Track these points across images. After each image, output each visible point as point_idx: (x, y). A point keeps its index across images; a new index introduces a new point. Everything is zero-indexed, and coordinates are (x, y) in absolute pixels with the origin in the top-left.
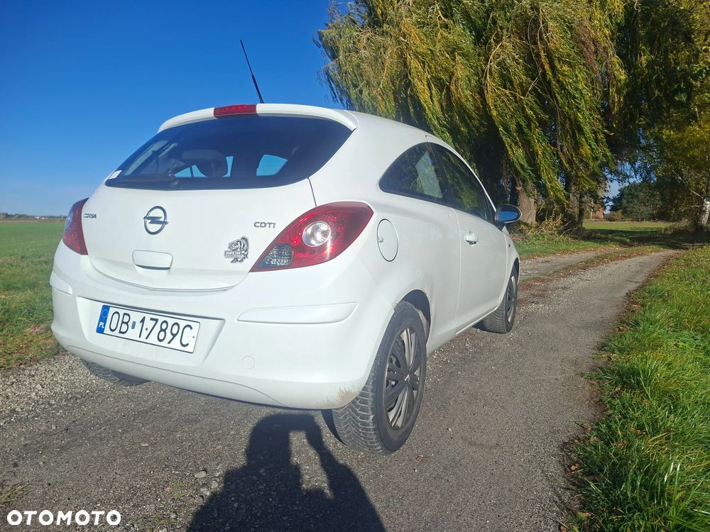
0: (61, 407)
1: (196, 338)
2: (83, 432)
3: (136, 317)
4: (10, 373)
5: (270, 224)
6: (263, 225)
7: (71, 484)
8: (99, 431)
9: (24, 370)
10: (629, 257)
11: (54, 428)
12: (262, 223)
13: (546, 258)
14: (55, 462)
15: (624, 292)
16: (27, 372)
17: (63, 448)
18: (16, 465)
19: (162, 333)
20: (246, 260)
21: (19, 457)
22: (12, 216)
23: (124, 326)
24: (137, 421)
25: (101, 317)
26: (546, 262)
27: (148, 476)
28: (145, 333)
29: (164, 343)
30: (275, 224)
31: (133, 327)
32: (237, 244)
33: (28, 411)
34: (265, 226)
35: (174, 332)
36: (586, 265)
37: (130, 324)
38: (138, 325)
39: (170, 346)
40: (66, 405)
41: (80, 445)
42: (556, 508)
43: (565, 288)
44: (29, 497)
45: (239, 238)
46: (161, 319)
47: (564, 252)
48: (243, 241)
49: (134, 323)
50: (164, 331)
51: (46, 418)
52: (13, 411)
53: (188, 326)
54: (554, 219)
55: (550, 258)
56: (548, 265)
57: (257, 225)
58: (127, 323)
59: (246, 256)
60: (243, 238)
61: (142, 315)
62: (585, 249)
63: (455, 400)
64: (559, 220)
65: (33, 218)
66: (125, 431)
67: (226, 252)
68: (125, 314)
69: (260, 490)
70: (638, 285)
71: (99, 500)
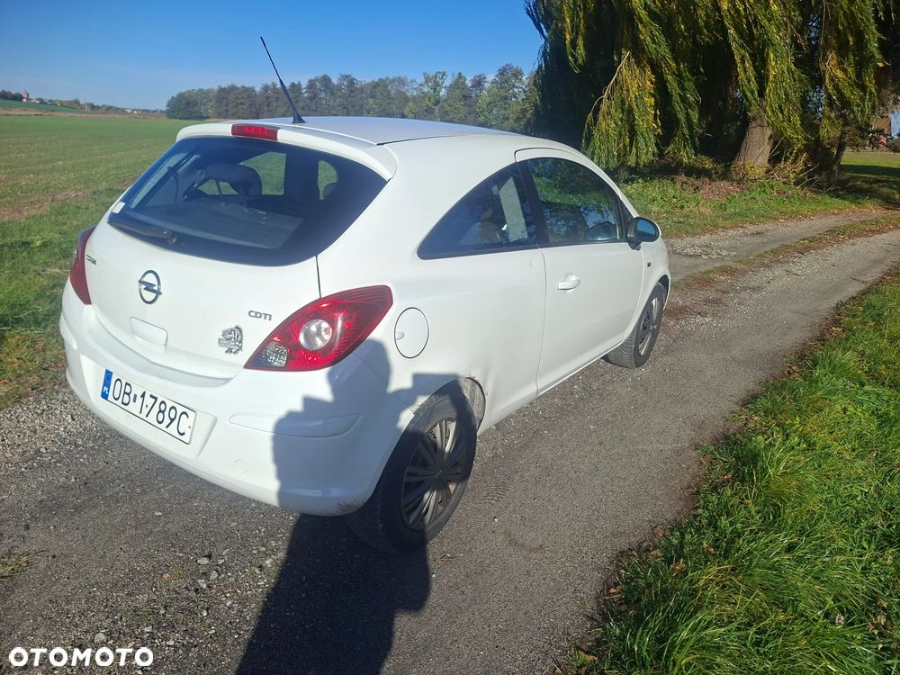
0: (86, 451)
1: (192, 428)
2: (102, 488)
4: (42, 396)
5: (266, 315)
6: (258, 315)
7: (75, 558)
8: (117, 489)
9: (57, 392)
10: (880, 232)
11: (73, 480)
12: (257, 313)
13: (761, 228)
14: (66, 526)
15: (833, 302)
16: (60, 396)
17: (77, 509)
18: (27, 527)
19: (161, 414)
20: (240, 352)
21: (33, 518)
22: (98, 107)
23: (127, 397)
24: (160, 478)
25: (105, 381)
26: (758, 233)
27: (151, 557)
28: (145, 411)
29: (163, 426)
30: (270, 316)
31: (134, 401)
32: (230, 333)
33: (53, 453)
34: (260, 317)
35: (172, 417)
36: (809, 245)
37: (132, 396)
38: (139, 399)
39: (165, 430)
40: (92, 448)
41: (94, 507)
42: (565, 644)
43: (755, 289)
44: (33, 570)
45: (233, 326)
46: (160, 399)
47: (793, 216)
48: (237, 332)
49: (135, 396)
50: (163, 412)
51: (68, 466)
52: (38, 451)
53: (184, 413)
54: (794, 162)
55: (768, 226)
56: (758, 239)
57: (253, 314)
58: (129, 394)
59: (240, 348)
60: (237, 327)
62: (826, 213)
63: (521, 476)
64: (800, 165)
65: (123, 111)
66: (144, 491)
67: (220, 339)
68: (127, 384)
69: (259, 587)
70: (863, 287)
71: (97, 583)
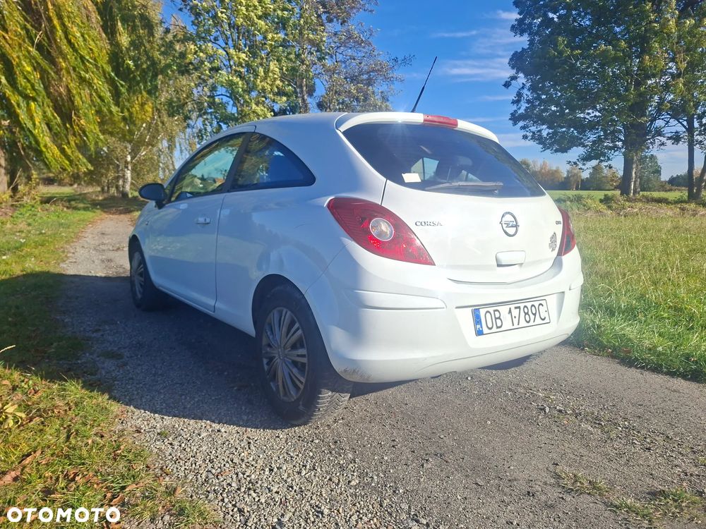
1: (548, 311)
3: (504, 310)
19: (527, 316)
23: (498, 321)
25: (475, 320)
28: (516, 321)
29: (531, 323)
35: (534, 312)
38: (508, 316)
46: (522, 306)
48: (555, 236)
50: (527, 313)
53: (540, 304)
58: (499, 318)
61: (508, 307)
68: (495, 311)
